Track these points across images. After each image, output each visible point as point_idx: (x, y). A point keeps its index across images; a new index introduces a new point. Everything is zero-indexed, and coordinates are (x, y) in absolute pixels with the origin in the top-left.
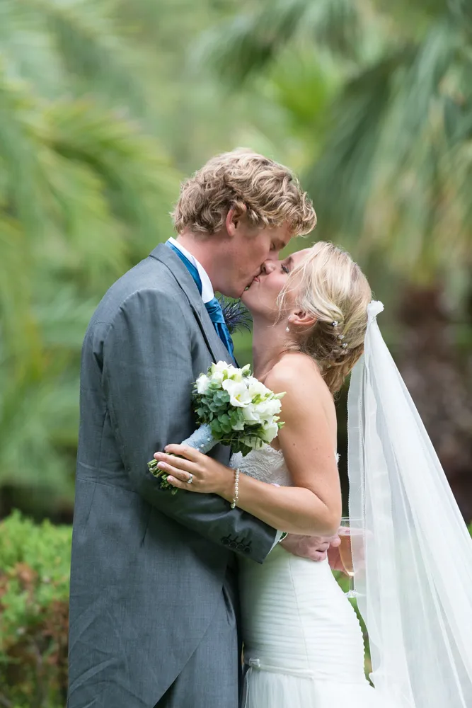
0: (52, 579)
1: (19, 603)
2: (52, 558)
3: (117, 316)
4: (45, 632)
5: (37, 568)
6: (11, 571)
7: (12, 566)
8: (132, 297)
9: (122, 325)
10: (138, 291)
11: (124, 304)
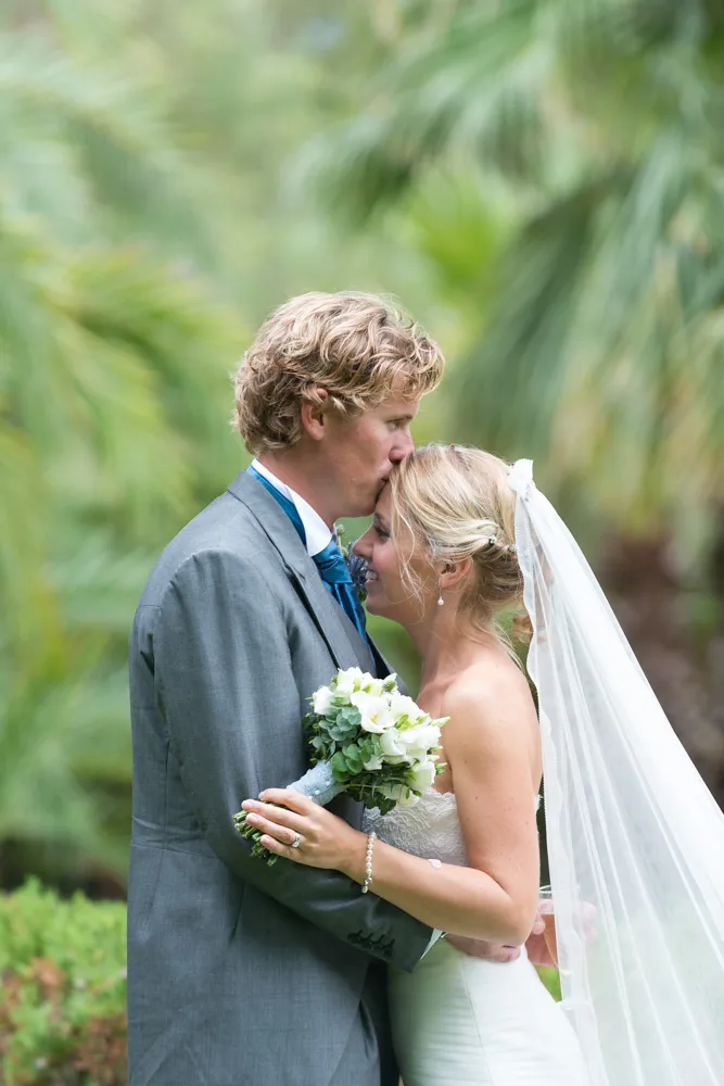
0: (90, 984)
1: (36, 1020)
2: (90, 951)
3: (166, 594)
4: (80, 1065)
5: (66, 966)
6: (26, 971)
7: (26, 962)
8: (187, 565)
9: (174, 608)
10: (194, 553)
11: (176, 576)
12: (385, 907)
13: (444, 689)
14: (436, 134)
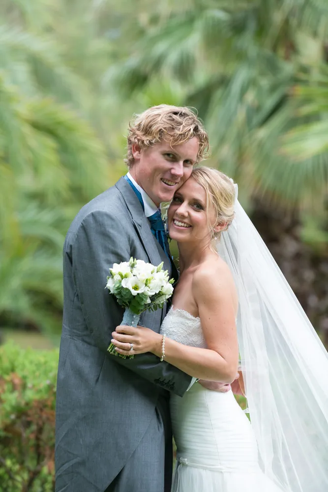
0: (34, 386)
1: (12, 398)
2: (34, 372)
3: (79, 229)
4: (29, 419)
5: (24, 378)
6: (7, 378)
7: (8, 374)
8: (88, 216)
9: (82, 235)
10: (92, 211)
11: (84, 221)
12: (171, 367)
13: (194, 271)
14: (158, 64)
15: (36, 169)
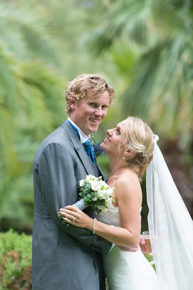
3: (42, 154)
9: (44, 157)
10: (49, 143)
11: (44, 149)
15: (28, 112)
